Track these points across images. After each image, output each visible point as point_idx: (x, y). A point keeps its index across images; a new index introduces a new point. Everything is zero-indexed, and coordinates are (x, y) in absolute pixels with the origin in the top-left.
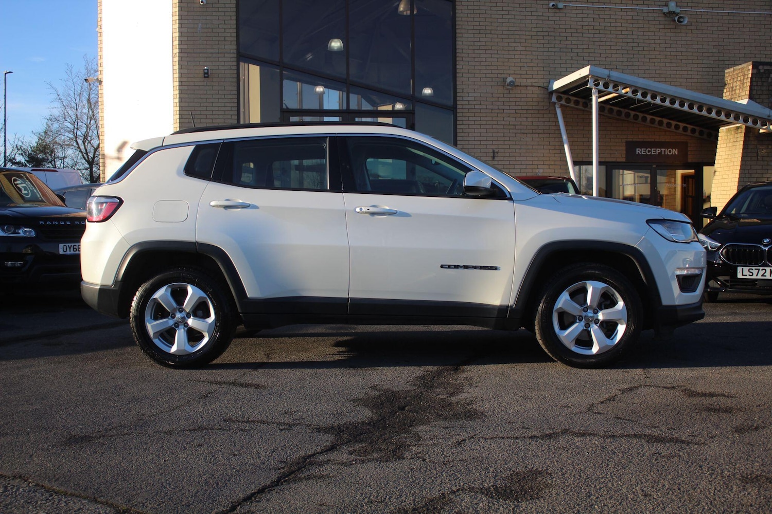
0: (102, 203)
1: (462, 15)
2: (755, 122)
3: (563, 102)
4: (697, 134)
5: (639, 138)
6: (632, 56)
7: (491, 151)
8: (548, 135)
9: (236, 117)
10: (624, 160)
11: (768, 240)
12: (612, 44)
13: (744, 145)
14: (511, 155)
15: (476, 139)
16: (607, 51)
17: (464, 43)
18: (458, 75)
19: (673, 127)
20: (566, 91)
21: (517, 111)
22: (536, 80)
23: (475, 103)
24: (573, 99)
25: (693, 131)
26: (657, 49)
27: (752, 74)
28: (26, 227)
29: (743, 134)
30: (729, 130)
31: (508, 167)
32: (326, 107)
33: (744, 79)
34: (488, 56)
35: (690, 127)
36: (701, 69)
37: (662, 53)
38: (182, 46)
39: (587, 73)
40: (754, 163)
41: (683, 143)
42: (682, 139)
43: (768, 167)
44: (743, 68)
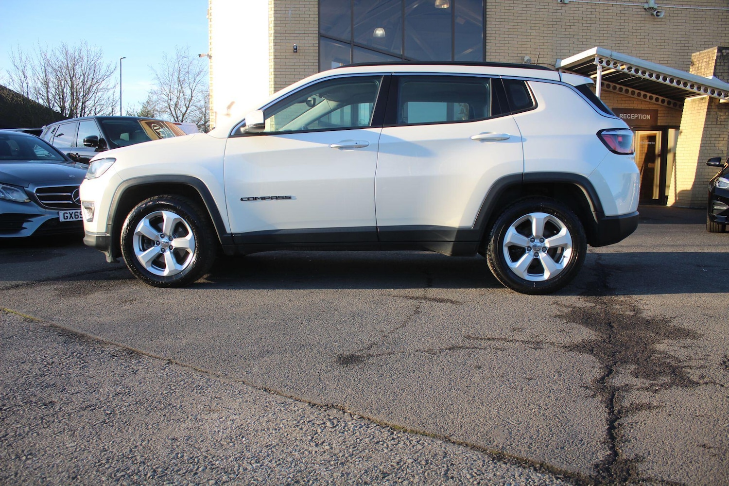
1: (491, 7)
2: (719, 94)
4: (666, 104)
5: (622, 106)
6: (619, 42)
13: (707, 112)
17: (493, 29)
18: (487, 54)
19: (648, 98)
22: (546, 59)
25: (663, 101)
26: (638, 37)
27: (717, 56)
29: (707, 104)
30: (693, 101)
33: (709, 60)
34: (510, 39)
35: (661, 98)
36: (670, 53)
37: (642, 40)
38: (277, 28)
39: (595, 53)
40: (714, 126)
41: (654, 110)
42: (654, 107)
43: (725, 130)
44: (709, 52)
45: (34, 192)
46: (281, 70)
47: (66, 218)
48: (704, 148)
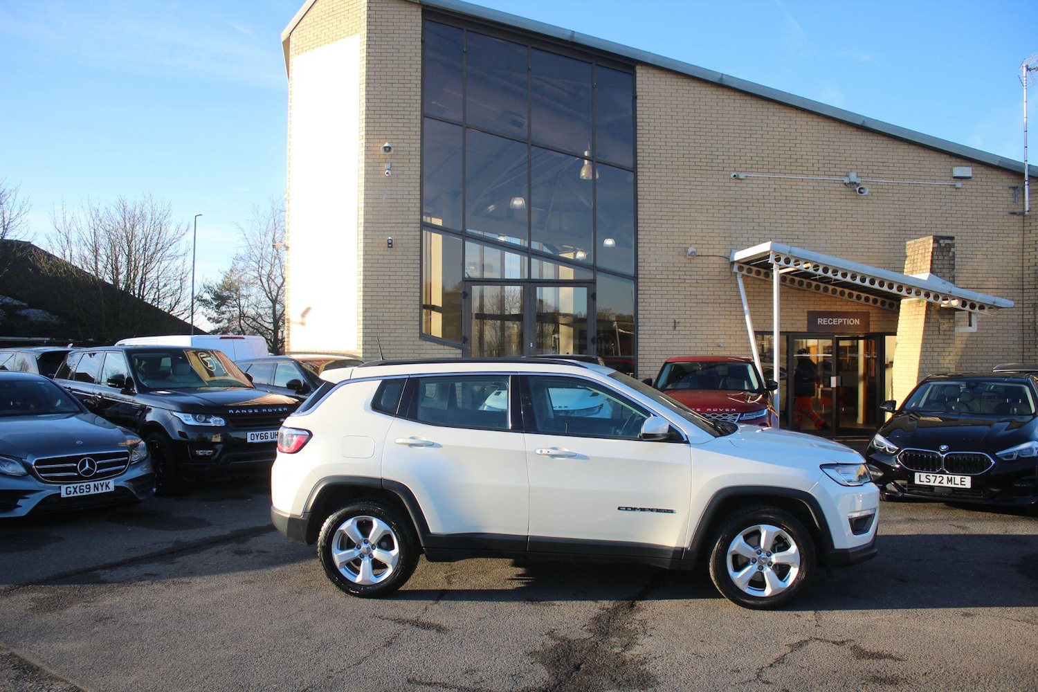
0: (292, 435)
1: (643, 185)
2: (936, 297)
3: (744, 272)
4: (879, 304)
5: (822, 308)
7: (673, 321)
8: (729, 305)
9: (419, 286)
10: (805, 330)
11: (945, 447)
12: (793, 214)
13: (926, 319)
14: (692, 325)
15: (658, 308)
16: (789, 221)
17: (646, 213)
18: (639, 245)
19: (855, 297)
20: (748, 262)
21: (698, 281)
22: (718, 250)
23: (656, 272)
24: (755, 269)
25: (875, 301)
26: (838, 219)
27: (933, 248)
28: (216, 416)
29: (924, 308)
30: (910, 303)
31: (689, 337)
32: (507, 277)
33: (925, 252)
34: (669, 226)
35: (871, 297)
36: (882, 239)
37: (843, 223)
38: (368, 217)
39: (769, 249)
40: (936, 337)
41: (864, 313)
42: (864, 309)
43: (950, 341)
44: (924, 242)
45: (33, 464)
46: (372, 269)
47: (68, 493)
48: (924, 366)
